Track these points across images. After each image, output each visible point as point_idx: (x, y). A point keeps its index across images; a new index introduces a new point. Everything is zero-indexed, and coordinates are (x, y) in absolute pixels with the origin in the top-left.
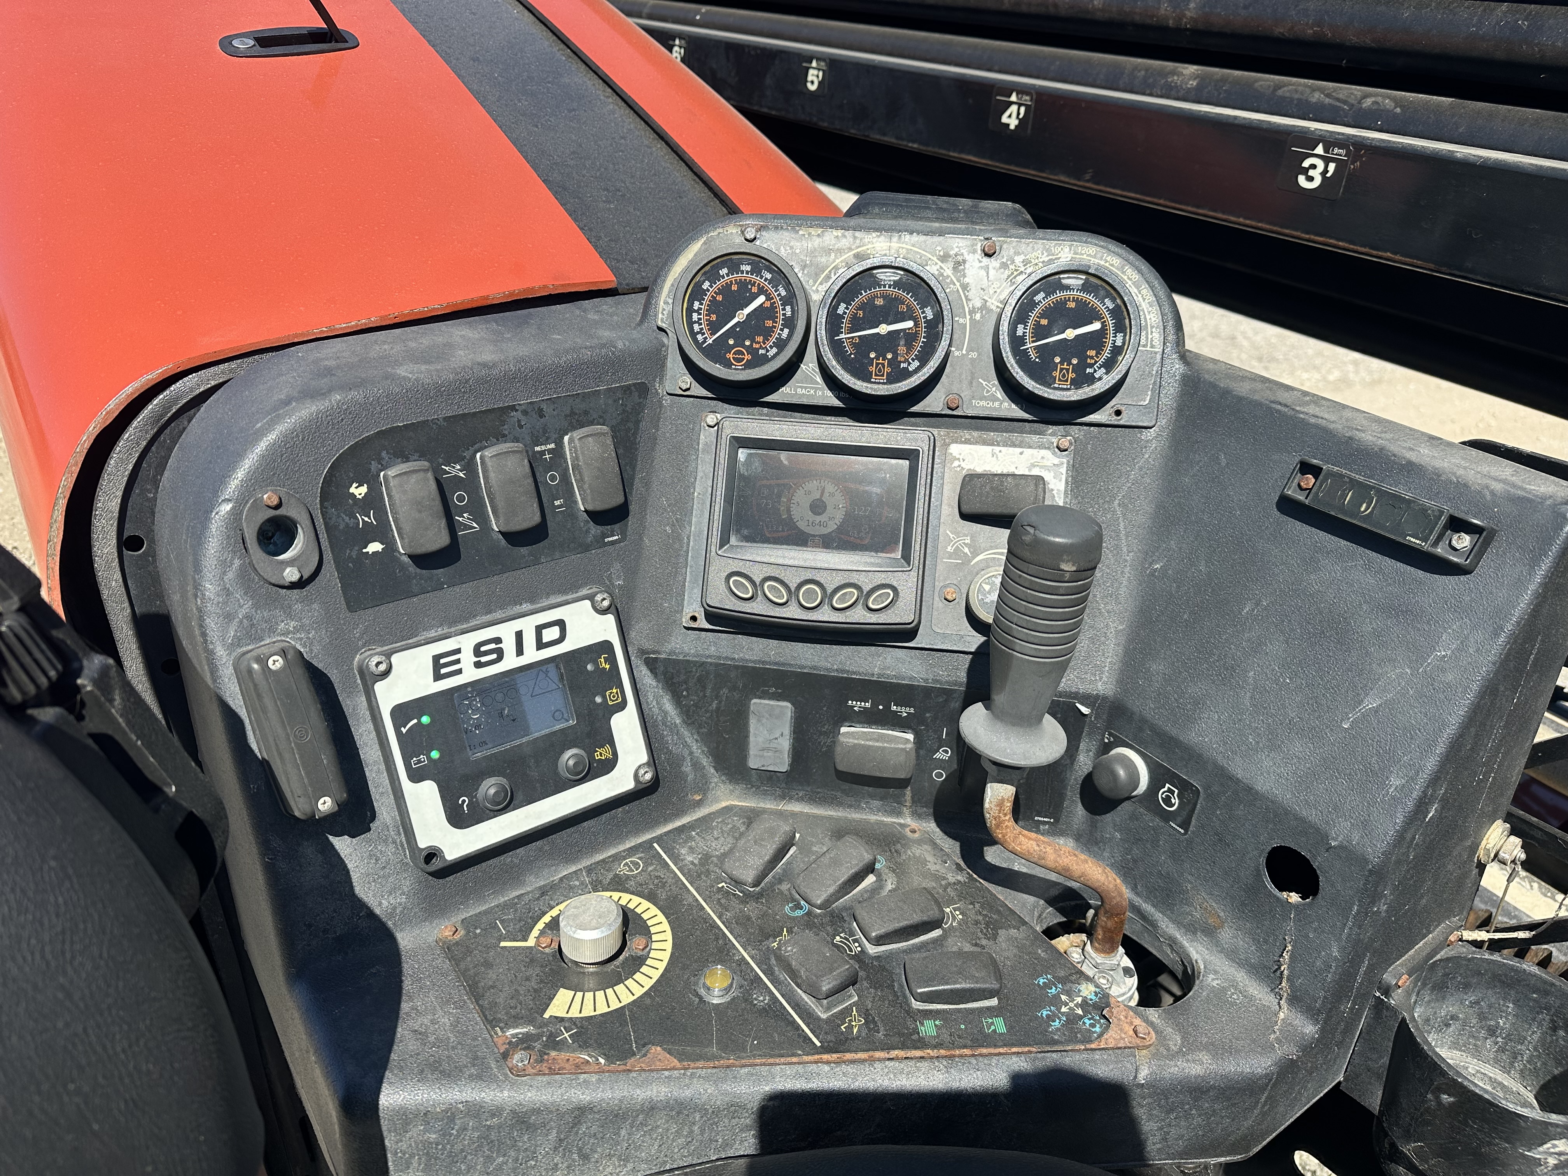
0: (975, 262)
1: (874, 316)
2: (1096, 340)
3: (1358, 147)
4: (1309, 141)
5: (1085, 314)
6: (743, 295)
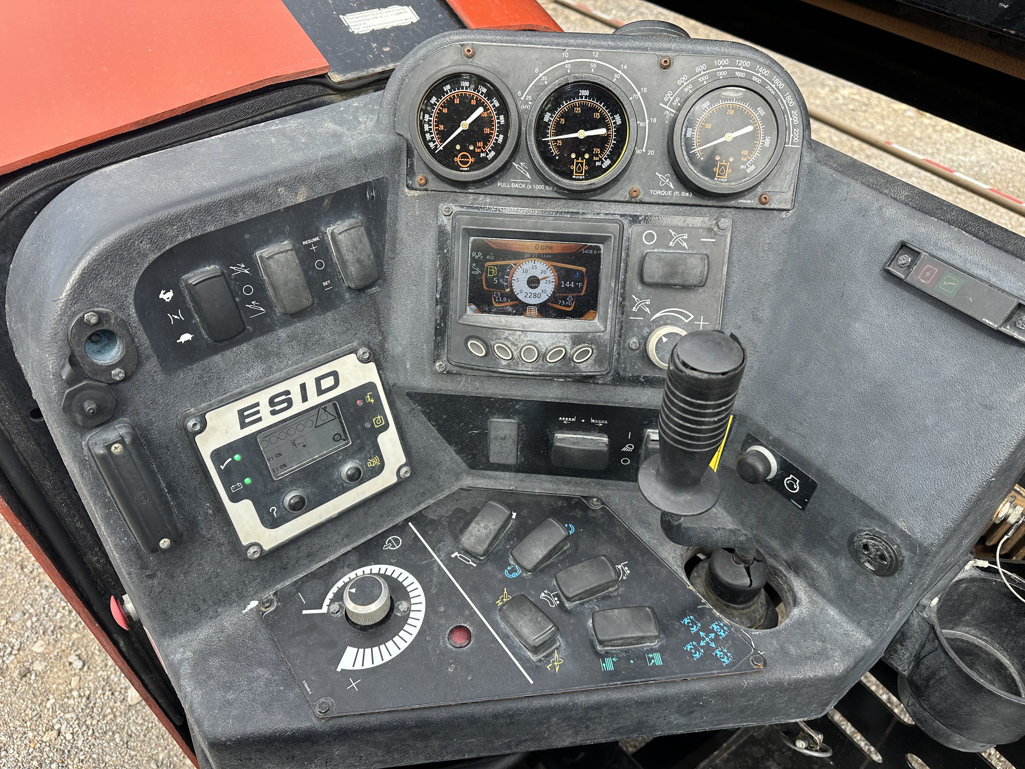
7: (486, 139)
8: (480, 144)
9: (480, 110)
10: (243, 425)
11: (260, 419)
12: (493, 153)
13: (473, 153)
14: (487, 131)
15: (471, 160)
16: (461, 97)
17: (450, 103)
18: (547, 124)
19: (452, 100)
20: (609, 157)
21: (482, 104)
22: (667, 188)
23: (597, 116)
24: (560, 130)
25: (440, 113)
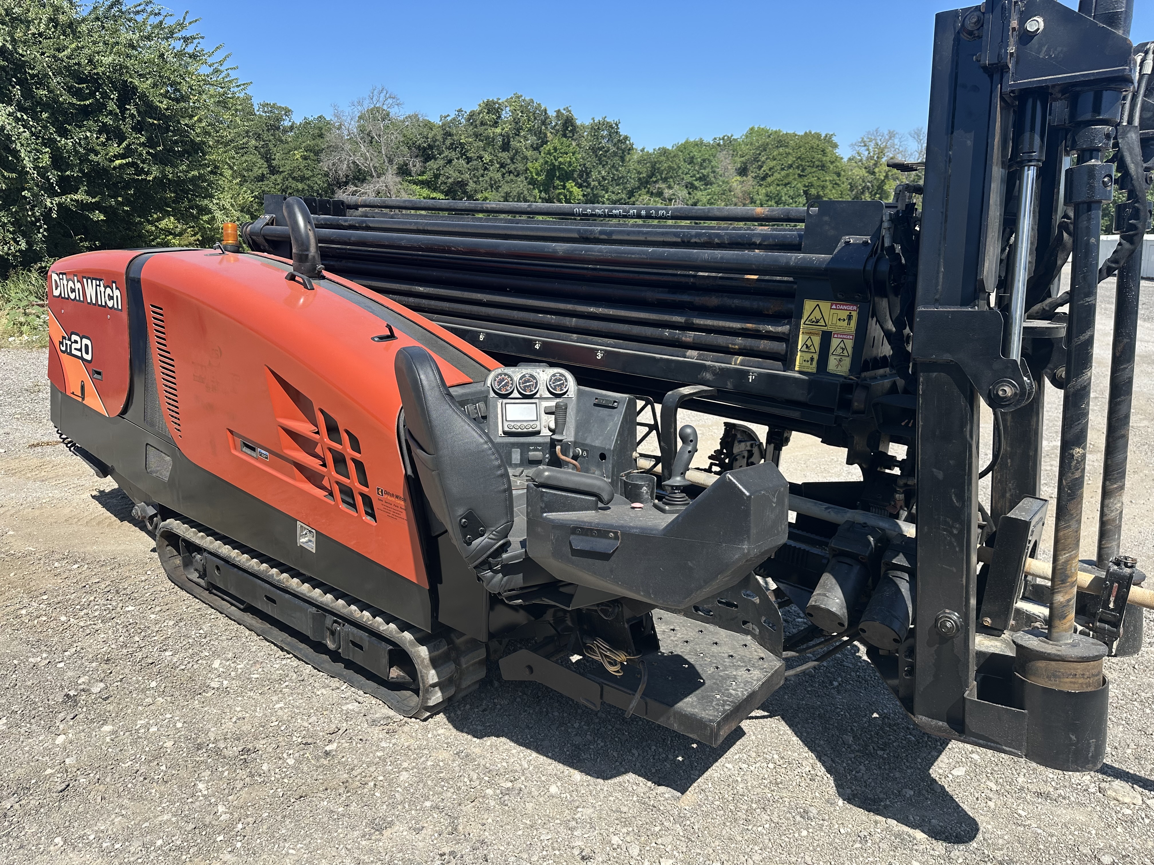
0: (541, 373)
1: (526, 382)
2: (563, 384)
3: (606, 351)
4: (598, 350)
5: (560, 380)
6: (503, 380)
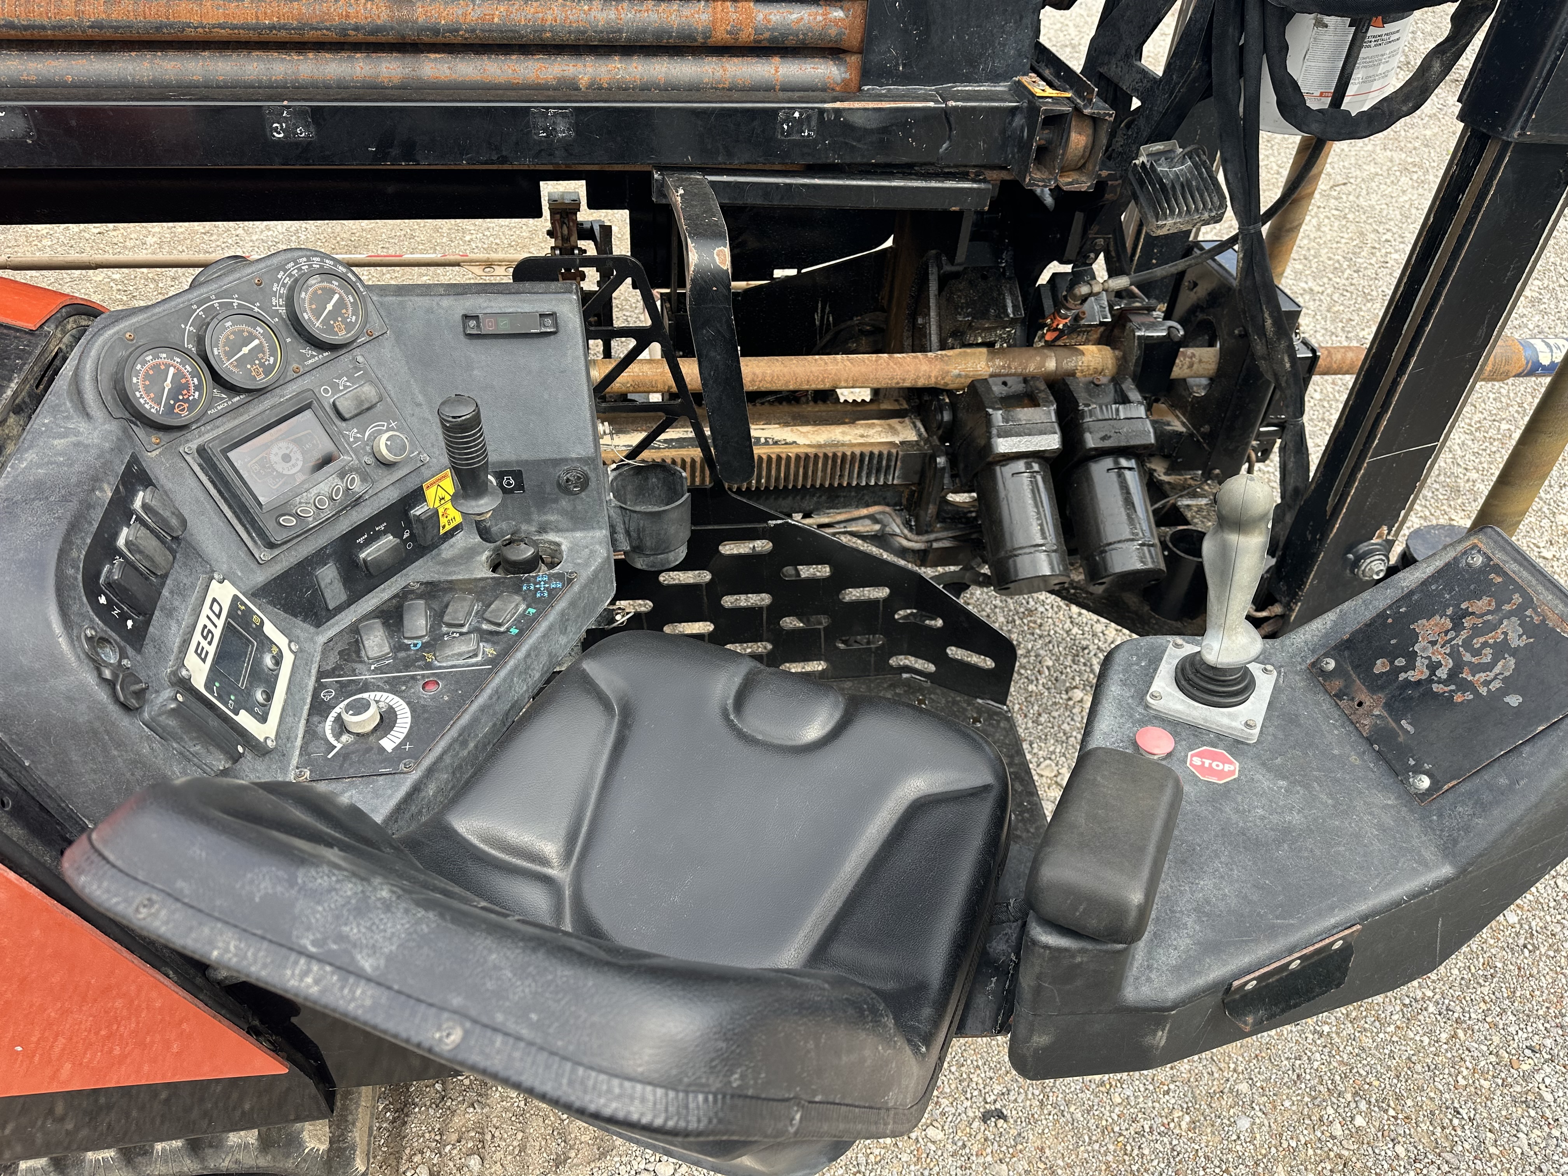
7: (186, 386)
8: (185, 392)
9: (172, 371)
10: (204, 661)
11: (207, 653)
12: (197, 393)
13: (183, 400)
14: (183, 381)
15: (186, 405)
16: (152, 368)
17: (147, 376)
18: (219, 355)
19: (147, 372)
20: (270, 356)
21: (169, 366)
22: (313, 356)
23: (245, 334)
24: (230, 355)
25: (145, 386)
